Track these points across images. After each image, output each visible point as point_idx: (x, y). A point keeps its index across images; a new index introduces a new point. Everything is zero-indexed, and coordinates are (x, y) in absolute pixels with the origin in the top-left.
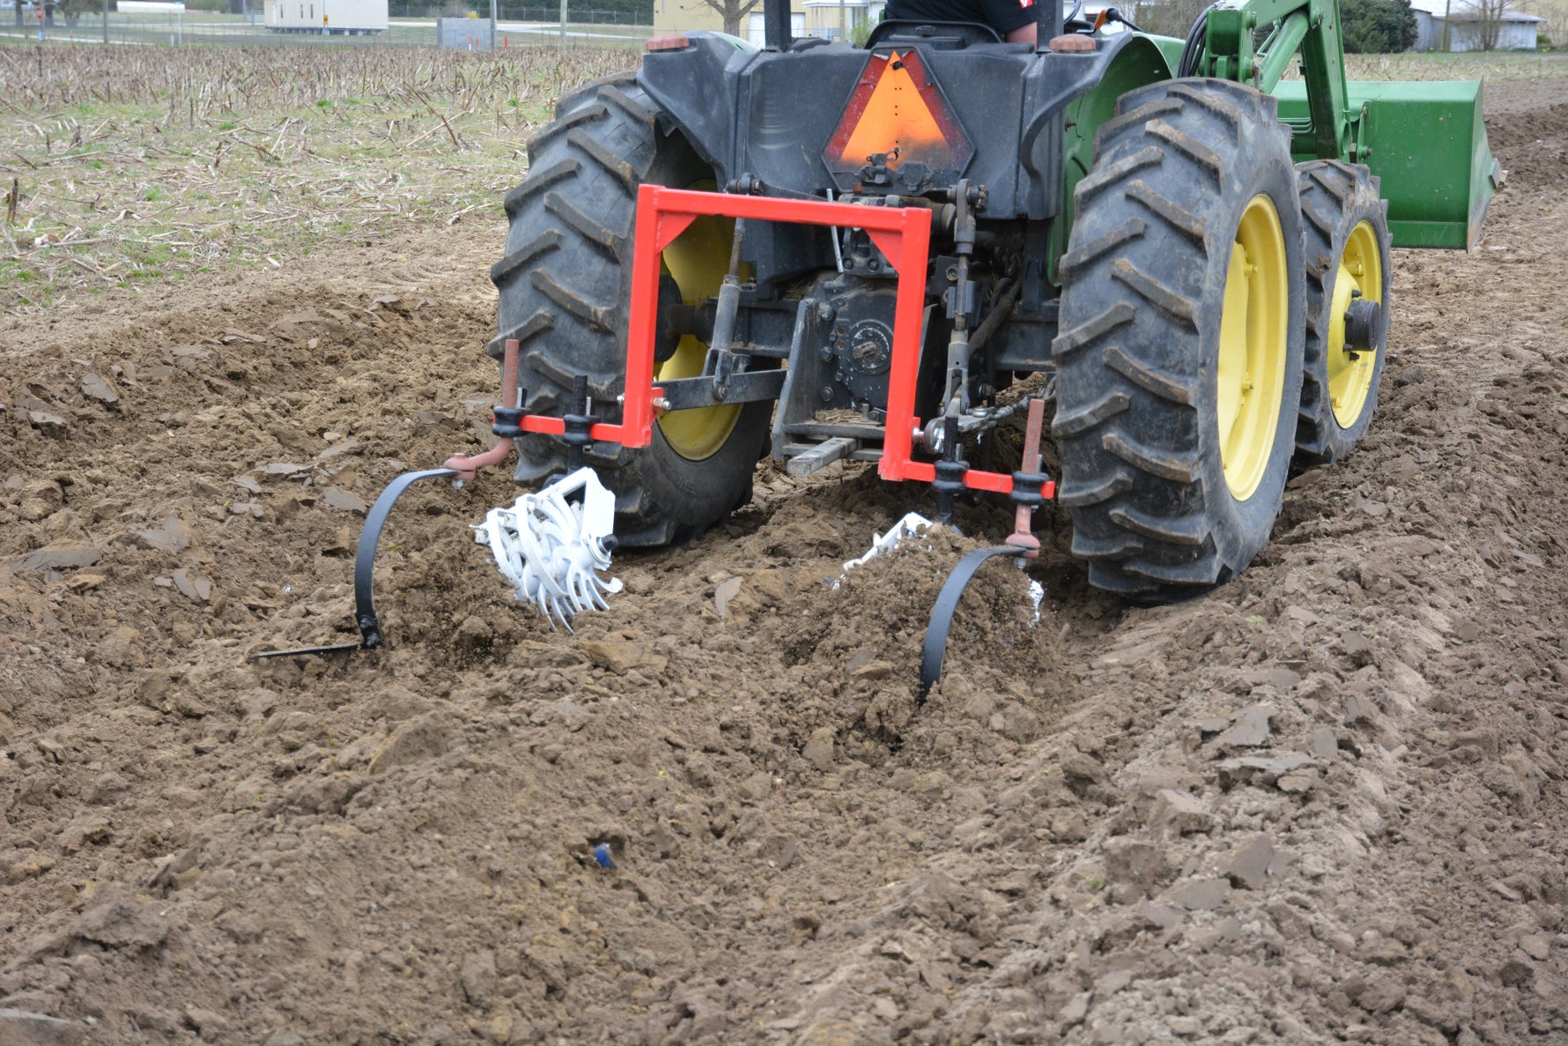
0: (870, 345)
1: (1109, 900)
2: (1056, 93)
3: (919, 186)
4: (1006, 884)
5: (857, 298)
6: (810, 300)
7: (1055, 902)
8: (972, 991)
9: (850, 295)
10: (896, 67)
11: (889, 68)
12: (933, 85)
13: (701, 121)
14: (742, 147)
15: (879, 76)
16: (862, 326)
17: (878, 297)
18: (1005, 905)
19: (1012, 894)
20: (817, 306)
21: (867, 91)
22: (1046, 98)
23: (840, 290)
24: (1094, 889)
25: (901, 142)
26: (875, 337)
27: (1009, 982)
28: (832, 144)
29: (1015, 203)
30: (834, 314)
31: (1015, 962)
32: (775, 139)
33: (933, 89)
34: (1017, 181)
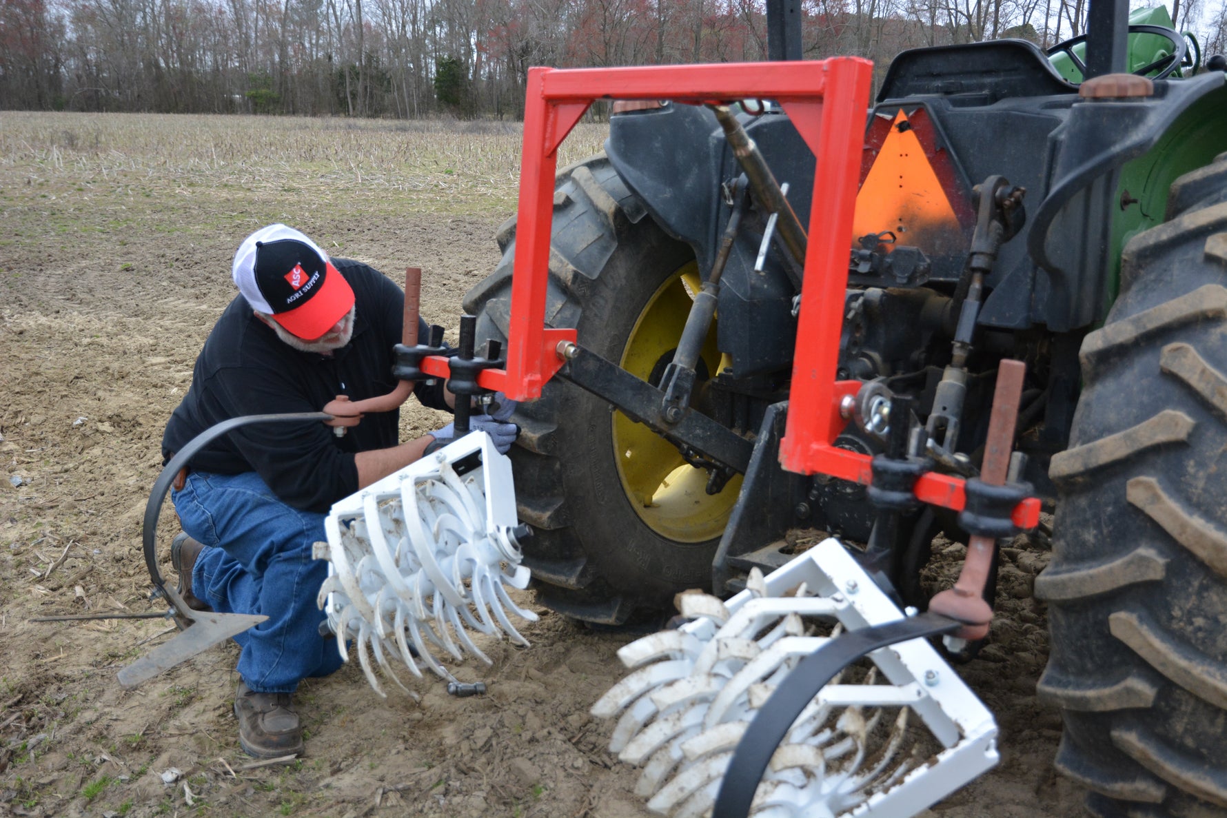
2: (1081, 161)
3: (911, 280)
10: (902, 127)
11: (894, 129)
12: (943, 150)
13: (668, 193)
15: (882, 139)
21: (870, 157)
22: (1067, 170)
25: (906, 219)
29: (1030, 306)
33: (944, 155)
34: (1034, 279)
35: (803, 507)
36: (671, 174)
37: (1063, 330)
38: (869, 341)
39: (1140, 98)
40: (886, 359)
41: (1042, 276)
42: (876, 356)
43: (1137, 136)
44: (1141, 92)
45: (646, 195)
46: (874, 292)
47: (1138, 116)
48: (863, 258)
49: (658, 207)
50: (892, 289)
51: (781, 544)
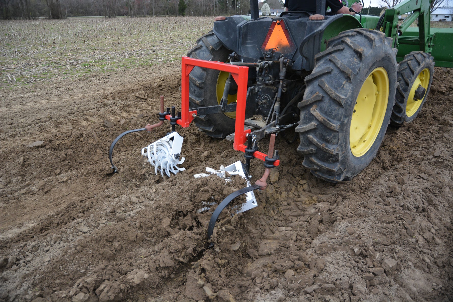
0: (265, 100)
1: (438, 133)
4: (422, 129)
5: (263, 88)
6: (252, 87)
7: (430, 132)
8: (417, 141)
9: (261, 87)
10: (278, 24)
11: (277, 25)
14: (240, 45)
15: (274, 27)
16: (264, 95)
17: (267, 88)
18: (422, 131)
19: (423, 130)
20: (254, 89)
21: (271, 31)
23: (260, 85)
24: (436, 131)
25: (279, 45)
26: (266, 99)
27: (422, 140)
28: (263, 46)
29: (302, 66)
30: (258, 91)
31: (423, 138)
32: (250, 43)
33: (287, 30)
34: (303, 59)
35: (257, 110)
36: (227, 35)
37: (308, 70)
38: (269, 73)
39: (321, 20)
40: (273, 77)
41: (304, 59)
42: (271, 76)
43: (320, 28)
44: (321, 19)
45: (222, 40)
46: (270, 62)
47: (321, 24)
48: (268, 54)
49: (224, 42)
50: (275, 61)
51: (252, 118)
